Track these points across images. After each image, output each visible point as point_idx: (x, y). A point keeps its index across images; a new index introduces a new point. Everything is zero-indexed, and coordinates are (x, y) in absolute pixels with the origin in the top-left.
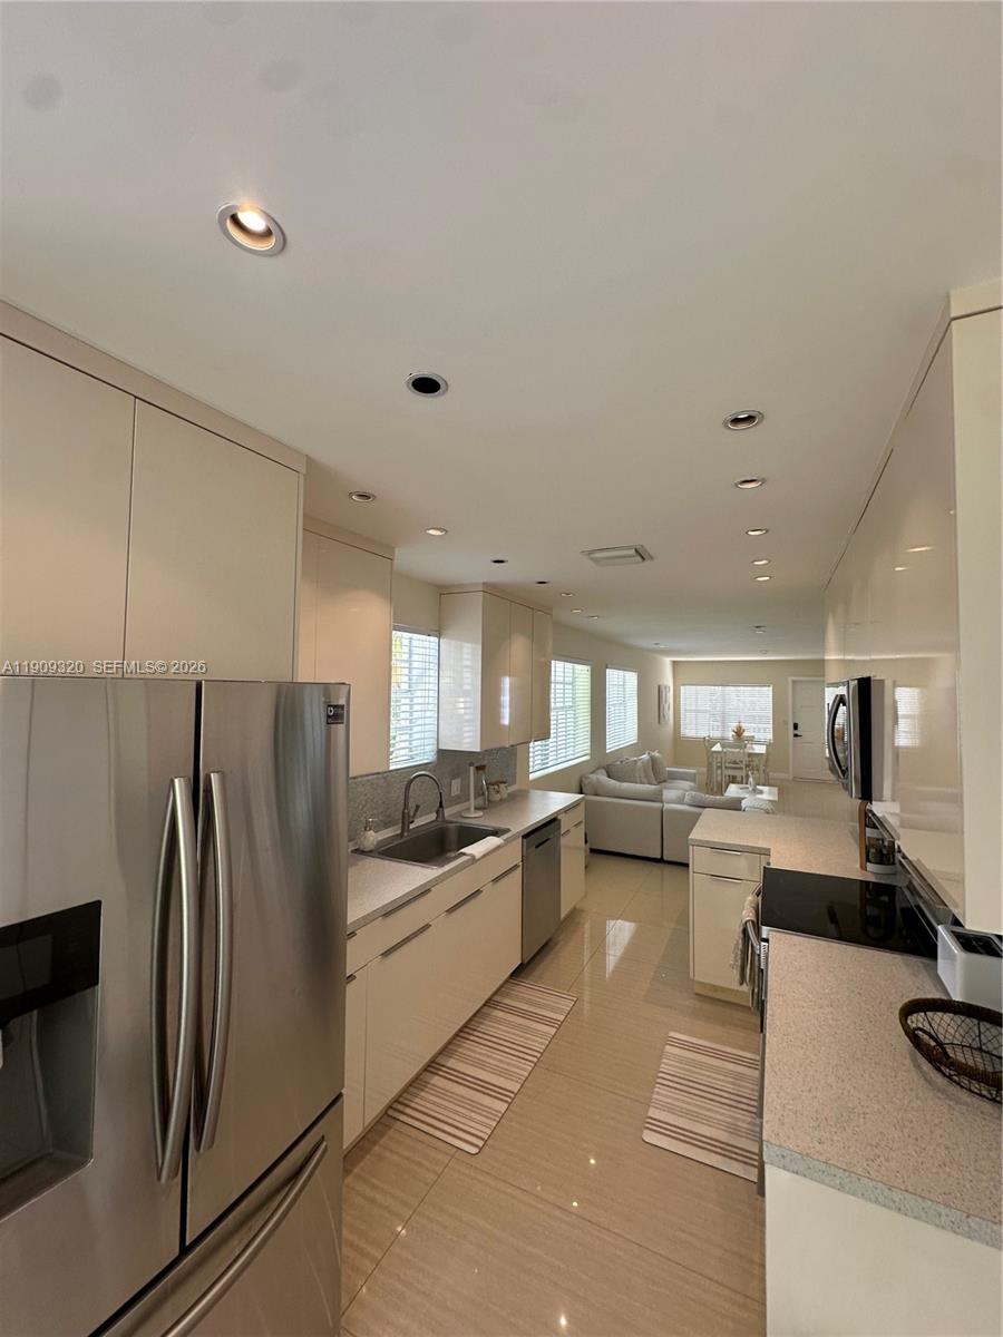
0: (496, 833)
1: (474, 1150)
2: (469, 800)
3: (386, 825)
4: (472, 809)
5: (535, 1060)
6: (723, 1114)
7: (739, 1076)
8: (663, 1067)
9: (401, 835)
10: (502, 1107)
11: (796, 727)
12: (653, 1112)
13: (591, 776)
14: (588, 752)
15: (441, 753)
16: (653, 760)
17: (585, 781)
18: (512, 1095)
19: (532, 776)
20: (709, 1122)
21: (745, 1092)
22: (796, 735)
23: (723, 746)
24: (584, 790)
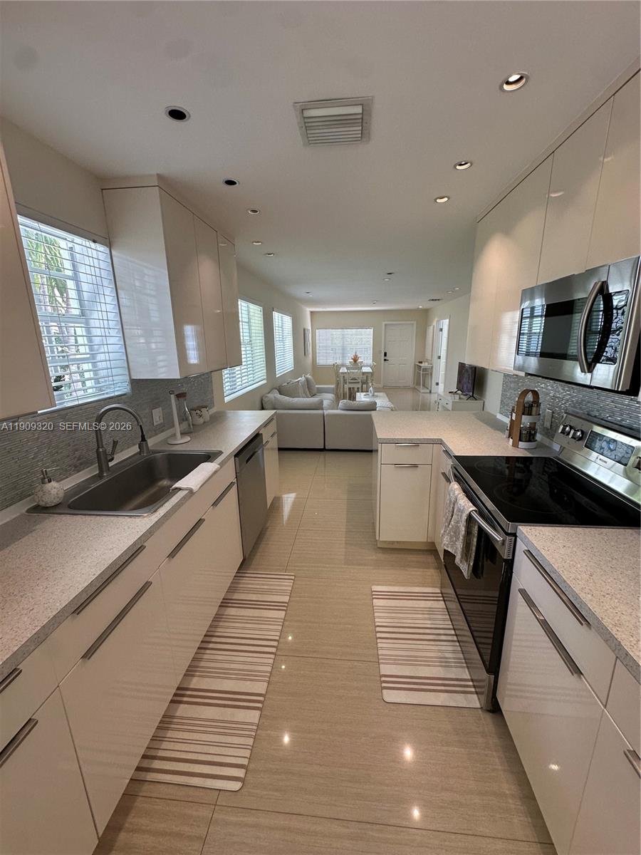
0: (208, 457)
1: (236, 786)
2: (173, 426)
3: (77, 468)
4: (178, 435)
5: (274, 650)
6: (432, 651)
7: (431, 611)
8: (378, 621)
9: (100, 476)
10: (253, 716)
11: (385, 355)
12: (386, 669)
13: (269, 395)
14: (265, 377)
15: (136, 384)
16: (307, 380)
17: (265, 399)
18: (261, 698)
19: (227, 399)
20: (427, 662)
21: (440, 624)
22: (385, 360)
23: (348, 368)
24: (265, 406)
